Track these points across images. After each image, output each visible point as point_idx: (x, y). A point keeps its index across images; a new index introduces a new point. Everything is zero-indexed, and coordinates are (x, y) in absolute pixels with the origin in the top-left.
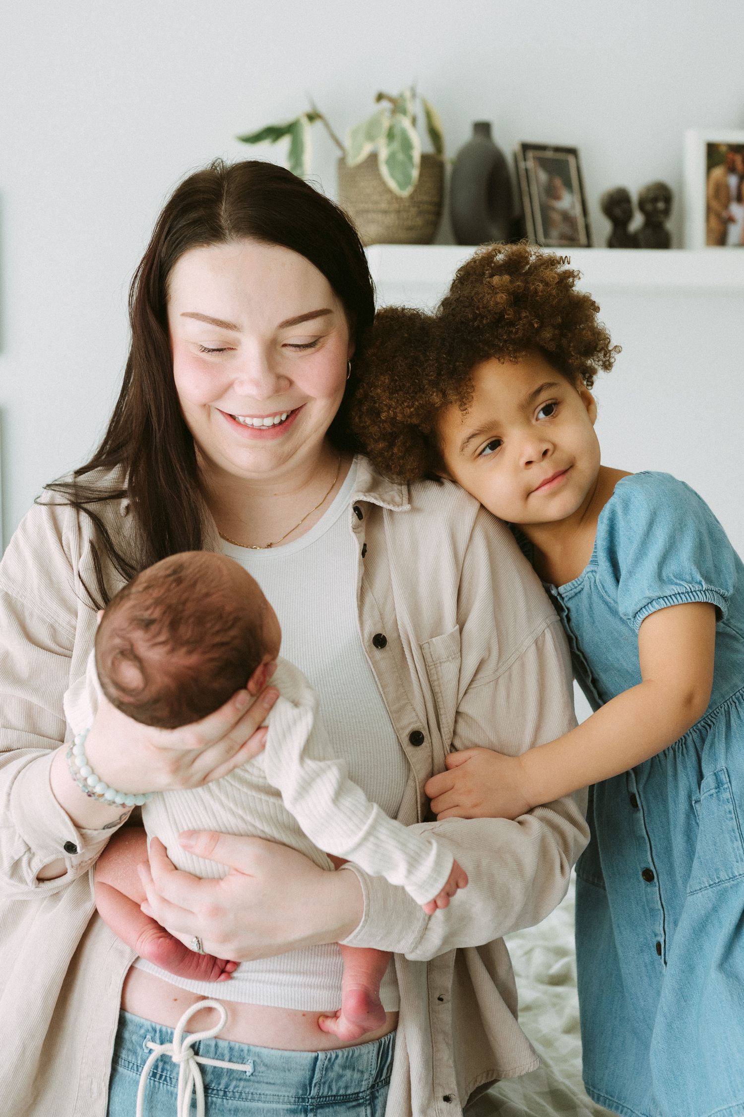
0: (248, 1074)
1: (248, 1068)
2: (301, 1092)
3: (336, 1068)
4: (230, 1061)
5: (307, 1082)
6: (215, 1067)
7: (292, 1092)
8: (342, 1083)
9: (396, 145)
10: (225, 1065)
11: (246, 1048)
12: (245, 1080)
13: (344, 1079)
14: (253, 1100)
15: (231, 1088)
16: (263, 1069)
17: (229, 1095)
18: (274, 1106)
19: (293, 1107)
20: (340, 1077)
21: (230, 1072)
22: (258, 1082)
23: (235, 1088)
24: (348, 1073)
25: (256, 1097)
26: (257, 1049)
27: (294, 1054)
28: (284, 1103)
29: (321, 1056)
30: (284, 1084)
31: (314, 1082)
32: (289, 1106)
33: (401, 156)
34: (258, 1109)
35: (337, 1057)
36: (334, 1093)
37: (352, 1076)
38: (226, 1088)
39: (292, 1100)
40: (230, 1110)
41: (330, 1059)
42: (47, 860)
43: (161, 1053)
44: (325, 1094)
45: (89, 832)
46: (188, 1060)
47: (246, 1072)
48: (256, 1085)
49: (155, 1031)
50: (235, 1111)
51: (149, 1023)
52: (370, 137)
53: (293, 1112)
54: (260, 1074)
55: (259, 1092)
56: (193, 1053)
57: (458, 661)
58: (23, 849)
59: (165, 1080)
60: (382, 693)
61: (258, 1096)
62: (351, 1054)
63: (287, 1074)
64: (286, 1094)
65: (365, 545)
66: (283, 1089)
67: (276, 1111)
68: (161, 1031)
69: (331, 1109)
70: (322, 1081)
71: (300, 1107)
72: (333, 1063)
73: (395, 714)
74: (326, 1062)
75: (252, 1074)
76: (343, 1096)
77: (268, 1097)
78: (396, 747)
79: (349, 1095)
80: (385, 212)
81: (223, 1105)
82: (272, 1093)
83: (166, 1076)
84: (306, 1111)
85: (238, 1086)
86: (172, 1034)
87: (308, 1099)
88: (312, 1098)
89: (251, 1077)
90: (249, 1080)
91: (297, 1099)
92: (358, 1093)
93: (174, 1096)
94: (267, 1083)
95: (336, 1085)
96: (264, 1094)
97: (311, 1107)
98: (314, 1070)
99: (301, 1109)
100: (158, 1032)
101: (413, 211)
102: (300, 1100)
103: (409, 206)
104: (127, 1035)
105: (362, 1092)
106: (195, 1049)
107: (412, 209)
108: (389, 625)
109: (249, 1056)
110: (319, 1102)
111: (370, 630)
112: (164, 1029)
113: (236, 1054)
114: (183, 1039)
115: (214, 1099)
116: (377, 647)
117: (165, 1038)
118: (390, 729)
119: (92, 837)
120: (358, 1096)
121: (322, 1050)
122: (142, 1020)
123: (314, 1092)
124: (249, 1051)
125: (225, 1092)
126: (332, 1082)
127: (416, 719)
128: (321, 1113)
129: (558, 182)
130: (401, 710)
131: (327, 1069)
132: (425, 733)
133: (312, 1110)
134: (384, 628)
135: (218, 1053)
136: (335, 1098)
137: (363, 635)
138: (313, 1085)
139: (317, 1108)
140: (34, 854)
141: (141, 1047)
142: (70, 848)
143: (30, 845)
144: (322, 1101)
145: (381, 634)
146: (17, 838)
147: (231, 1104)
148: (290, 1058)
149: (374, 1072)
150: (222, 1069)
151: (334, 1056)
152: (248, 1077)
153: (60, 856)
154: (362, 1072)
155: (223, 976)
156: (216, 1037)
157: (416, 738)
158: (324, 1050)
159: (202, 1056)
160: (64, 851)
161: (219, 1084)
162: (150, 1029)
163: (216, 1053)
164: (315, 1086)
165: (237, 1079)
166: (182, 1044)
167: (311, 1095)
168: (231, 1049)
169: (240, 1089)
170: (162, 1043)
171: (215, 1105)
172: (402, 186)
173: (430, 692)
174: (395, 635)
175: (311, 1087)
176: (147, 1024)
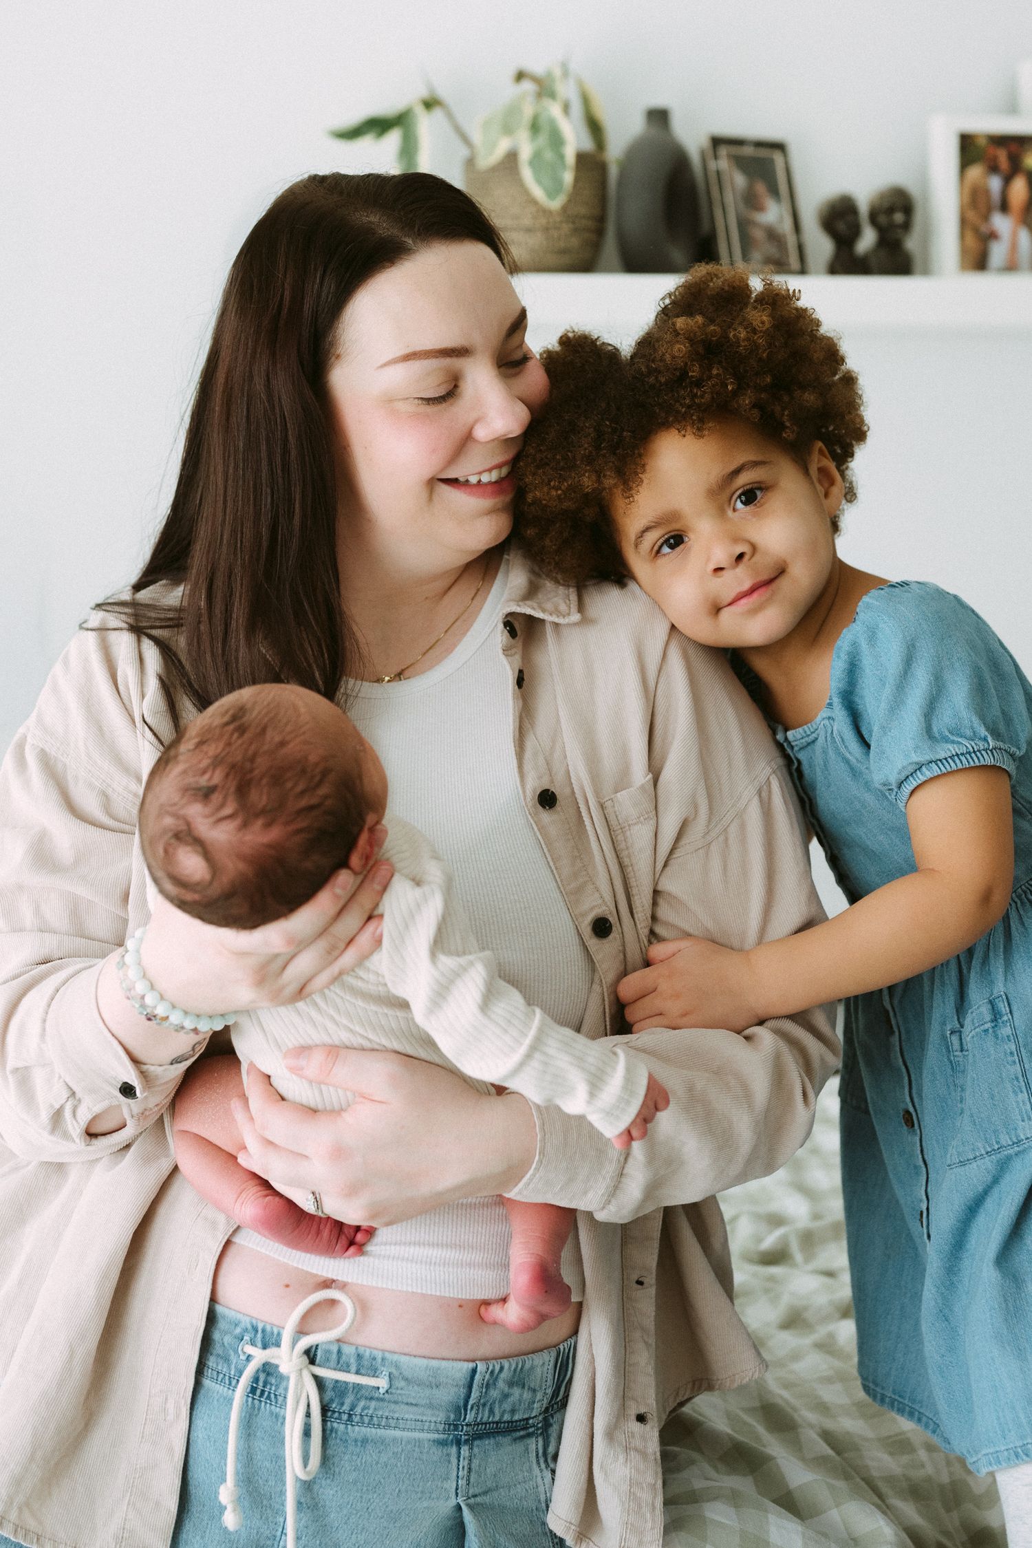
0: (382, 1391)
1: (382, 1383)
2: (452, 1416)
3: (501, 1384)
4: (358, 1373)
5: (462, 1404)
6: (337, 1381)
7: (441, 1417)
8: (507, 1406)
9: (542, 139)
10: (351, 1378)
11: (379, 1355)
12: (378, 1399)
13: (511, 1400)
14: (387, 1426)
15: (358, 1410)
16: (402, 1384)
17: (356, 1419)
18: (417, 1435)
19: (442, 1436)
20: (506, 1396)
21: (358, 1387)
22: (396, 1402)
23: (363, 1409)
24: (516, 1392)
25: (393, 1423)
26: (395, 1357)
27: (444, 1363)
28: (429, 1431)
29: (481, 1367)
30: (431, 1406)
31: (471, 1402)
32: (436, 1436)
33: (549, 155)
34: (394, 1440)
35: (502, 1368)
36: (497, 1418)
37: (521, 1396)
38: (351, 1410)
39: (441, 1427)
40: (356, 1441)
41: (492, 1372)
42: (97, 1109)
43: (263, 1361)
44: (485, 1419)
45: (152, 1068)
46: (301, 1370)
47: (378, 1388)
48: (393, 1406)
49: (256, 1331)
50: (362, 1442)
51: (248, 1319)
52: (508, 129)
53: (442, 1443)
54: (399, 1392)
55: (396, 1415)
56: (307, 1361)
57: (653, 822)
58: (65, 1094)
59: (269, 1398)
60: (553, 868)
61: (395, 1421)
62: (520, 1366)
63: (435, 1391)
64: (434, 1419)
65: (521, 672)
66: (429, 1412)
67: (419, 1443)
68: (264, 1331)
69: (492, 1441)
70: (482, 1401)
71: (451, 1437)
72: (497, 1377)
73: (572, 895)
74: (487, 1376)
75: (387, 1392)
76: (508, 1422)
77: (409, 1422)
78: (576, 940)
79: (516, 1421)
80: (529, 230)
81: (347, 1433)
82: (414, 1418)
83: (269, 1393)
84: (458, 1443)
85: (368, 1408)
86: (279, 1334)
87: (462, 1426)
88: (467, 1425)
89: (386, 1395)
90: (382, 1400)
91: (447, 1426)
92: (527, 1419)
93: (280, 1420)
94: (407, 1404)
95: (500, 1407)
96: (402, 1419)
97: (466, 1437)
98: (470, 1387)
99: (452, 1440)
100: (260, 1332)
101: (566, 228)
102: (452, 1427)
103: (561, 222)
104: (216, 1336)
105: (533, 1418)
106: (311, 1356)
107: (564, 225)
108: (560, 777)
109: (384, 1366)
110: (477, 1430)
111: (534, 784)
112: (268, 1328)
113: (365, 1363)
114: (294, 1343)
115: (335, 1425)
116: (544, 807)
117: (269, 1340)
118: (566, 916)
119: (156, 1076)
120: (527, 1423)
121: (481, 1360)
122: (239, 1316)
123: (470, 1417)
124: (383, 1359)
125: (350, 1415)
126: (495, 1403)
127: (600, 901)
128: (478, 1446)
129: (761, 188)
130: (579, 890)
131: (488, 1386)
132: (613, 919)
133: (466, 1441)
134: (552, 781)
135: (341, 1362)
136: (497, 1425)
137: (524, 792)
138: (469, 1407)
139: (474, 1439)
140: (79, 1100)
141: (236, 1352)
142: (127, 1090)
143: (75, 1088)
144: (481, 1430)
145: (549, 790)
146: (56, 1079)
147: (357, 1431)
148: (439, 1369)
149: (549, 1391)
150: (346, 1383)
151: (497, 1368)
152: (381, 1396)
153: (115, 1103)
154: (534, 1391)
155: (352, 1249)
156: (338, 1341)
157: (602, 928)
158: (485, 1359)
159: (319, 1366)
160: (120, 1095)
161: (342, 1404)
162: (249, 1327)
163: (338, 1362)
164: (472, 1408)
165: (366, 1398)
166: (293, 1348)
167: (467, 1420)
168: (359, 1357)
169: (370, 1412)
170: (265, 1347)
171: (336, 1433)
172: (551, 194)
173: (617, 866)
174: (567, 791)
175: (466, 1410)
176: (246, 1322)
